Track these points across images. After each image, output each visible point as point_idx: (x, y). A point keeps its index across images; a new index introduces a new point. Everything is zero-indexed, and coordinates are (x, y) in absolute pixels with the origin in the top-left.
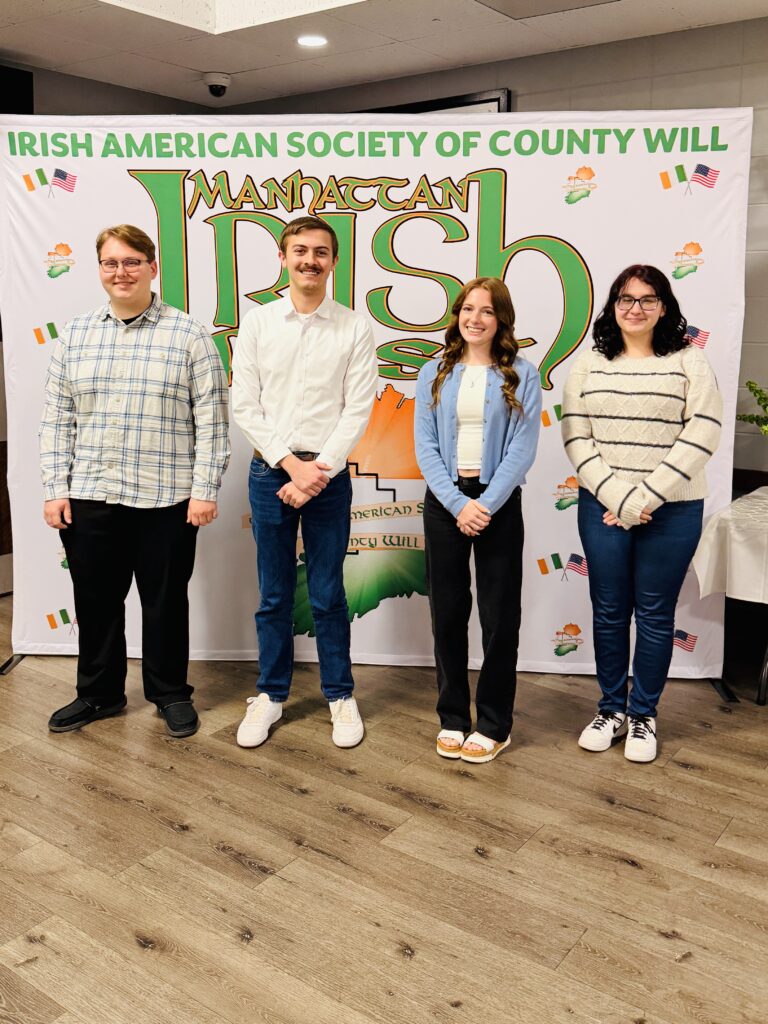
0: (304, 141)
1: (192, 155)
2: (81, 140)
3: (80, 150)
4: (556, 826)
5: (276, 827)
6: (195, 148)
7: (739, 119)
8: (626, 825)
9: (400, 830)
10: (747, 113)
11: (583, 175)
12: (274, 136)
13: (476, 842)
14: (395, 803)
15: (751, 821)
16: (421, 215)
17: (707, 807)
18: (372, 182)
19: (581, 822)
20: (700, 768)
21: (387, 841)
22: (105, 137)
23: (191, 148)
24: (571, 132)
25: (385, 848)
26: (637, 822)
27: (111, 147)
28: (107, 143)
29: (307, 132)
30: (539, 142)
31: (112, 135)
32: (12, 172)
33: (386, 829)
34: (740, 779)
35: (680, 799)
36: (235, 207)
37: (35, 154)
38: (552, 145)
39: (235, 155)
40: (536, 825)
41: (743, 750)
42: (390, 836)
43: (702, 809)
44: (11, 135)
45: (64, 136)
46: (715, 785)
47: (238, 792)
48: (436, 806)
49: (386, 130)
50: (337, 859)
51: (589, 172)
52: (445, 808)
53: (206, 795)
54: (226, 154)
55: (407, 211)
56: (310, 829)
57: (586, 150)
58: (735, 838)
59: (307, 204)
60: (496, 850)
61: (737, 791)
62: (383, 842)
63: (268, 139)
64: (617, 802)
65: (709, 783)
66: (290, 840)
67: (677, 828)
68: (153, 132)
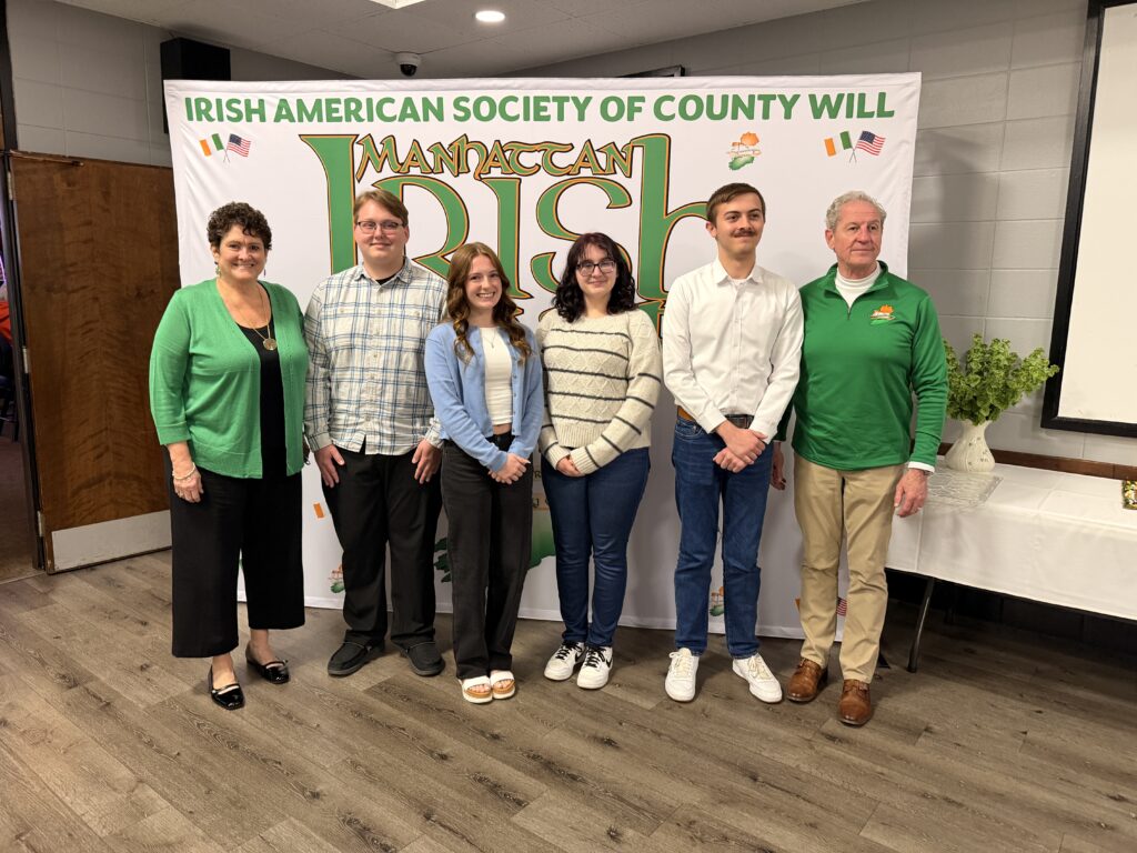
0: (470, 106)
1: (361, 120)
2: (255, 105)
3: (253, 116)
4: (694, 806)
5: (409, 798)
6: (363, 113)
7: (908, 85)
8: (766, 807)
9: (533, 805)
10: (915, 78)
11: (747, 141)
12: (440, 100)
13: (609, 822)
14: (532, 774)
15: (898, 806)
16: (585, 180)
17: (852, 788)
18: (537, 147)
19: (721, 802)
20: (848, 742)
21: (519, 818)
22: (277, 102)
23: (360, 113)
24: (736, 97)
25: (515, 826)
26: (779, 803)
27: (283, 113)
28: (280, 108)
29: (473, 96)
30: (705, 107)
31: (284, 101)
32: (189, 137)
33: (519, 803)
34: (889, 756)
35: (826, 777)
36: (402, 170)
37: (210, 119)
38: (717, 110)
39: (402, 119)
40: (674, 803)
41: (893, 723)
42: (522, 812)
43: (848, 790)
44: (188, 101)
45: (238, 102)
46: (863, 762)
47: (378, 756)
48: (574, 778)
49: (551, 94)
50: (463, 837)
51: (753, 139)
52: (584, 781)
53: (344, 757)
54: (394, 118)
55: (571, 176)
56: (441, 801)
57: (751, 117)
58: (881, 827)
59: (473, 169)
60: (630, 833)
61: (885, 771)
62: (515, 819)
63: (435, 105)
64: (760, 779)
65: (856, 760)
66: (419, 813)
67: (821, 813)
68: (323, 97)
